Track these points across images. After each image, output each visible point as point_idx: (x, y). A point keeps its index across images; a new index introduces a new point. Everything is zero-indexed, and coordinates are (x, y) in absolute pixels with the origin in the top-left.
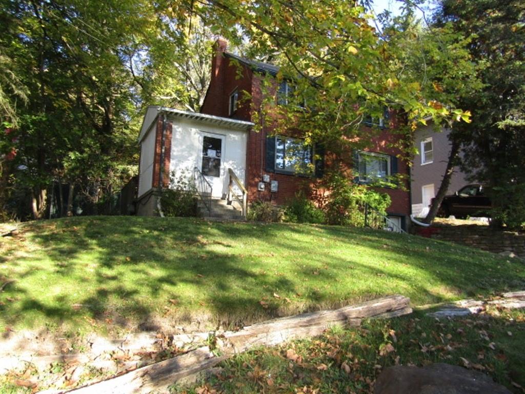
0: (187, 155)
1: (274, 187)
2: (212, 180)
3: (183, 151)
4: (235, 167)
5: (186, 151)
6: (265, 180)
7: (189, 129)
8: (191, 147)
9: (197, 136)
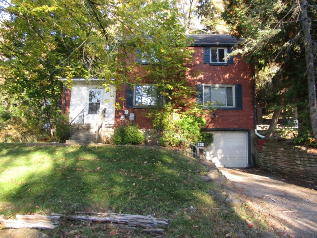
0: (79, 103)
1: (131, 117)
2: (94, 116)
3: (77, 101)
4: (109, 106)
5: (79, 100)
6: (125, 113)
7: (81, 88)
8: (82, 98)
9: (86, 91)
